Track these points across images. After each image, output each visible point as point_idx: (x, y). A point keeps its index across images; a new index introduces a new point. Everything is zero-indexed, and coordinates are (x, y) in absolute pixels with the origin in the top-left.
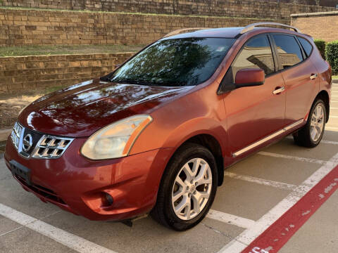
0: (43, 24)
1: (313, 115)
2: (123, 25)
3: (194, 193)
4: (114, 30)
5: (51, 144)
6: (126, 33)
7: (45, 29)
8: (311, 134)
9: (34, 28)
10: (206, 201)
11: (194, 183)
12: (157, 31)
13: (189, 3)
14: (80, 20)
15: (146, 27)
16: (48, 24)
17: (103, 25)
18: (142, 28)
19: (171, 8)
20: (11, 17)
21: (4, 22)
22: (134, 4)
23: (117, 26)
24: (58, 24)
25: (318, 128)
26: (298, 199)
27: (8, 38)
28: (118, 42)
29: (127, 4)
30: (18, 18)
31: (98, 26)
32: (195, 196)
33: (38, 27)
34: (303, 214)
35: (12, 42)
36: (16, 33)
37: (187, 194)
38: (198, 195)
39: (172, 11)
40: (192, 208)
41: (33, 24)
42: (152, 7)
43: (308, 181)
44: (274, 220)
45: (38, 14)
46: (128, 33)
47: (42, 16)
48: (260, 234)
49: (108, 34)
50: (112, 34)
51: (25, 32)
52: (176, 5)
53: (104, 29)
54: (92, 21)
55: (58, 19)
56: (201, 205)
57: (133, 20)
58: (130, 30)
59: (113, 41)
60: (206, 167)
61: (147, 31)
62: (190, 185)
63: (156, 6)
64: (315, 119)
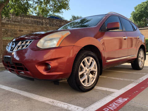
0: (26, 29)
1: (139, 55)
3: (89, 74)
5: (23, 44)
7: (27, 32)
8: (139, 63)
9: (22, 31)
10: (95, 79)
11: (89, 69)
14: (41, 29)
16: (28, 30)
20: (13, 26)
21: (11, 28)
24: (32, 30)
25: (142, 62)
26: (138, 84)
27: (11, 34)
30: (16, 27)
32: (90, 75)
33: (24, 31)
34: (141, 88)
35: (13, 36)
36: (15, 32)
37: (86, 73)
38: (91, 76)
40: (88, 82)
41: (22, 29)
43: (141, 79)
44: (128, 90)
45: (24, 26)
47: (26, 26)
48: (122, 94)
51: (18, 32)
55: (32, 28)
56: (92, 81)
60: (95, 63)
62: (87, 70)
64: (140, 57)
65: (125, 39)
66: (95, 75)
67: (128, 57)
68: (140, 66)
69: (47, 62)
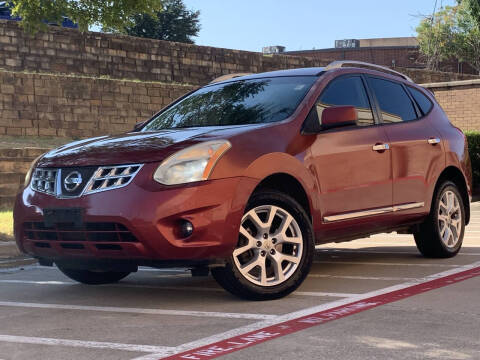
1: (441, 203)
2: (74, 99)
4: (56, 109)
6: (78, 115)
10: (295, 267)
12: (143, 114)
13: (204, 63)
15: (119, 105)
17: (31, 98)
18: (113, 107)
19: (166, 71)
22: (89, 60)
23: (60, 101)
25: (452, 228)
28: (62, 133)
29: (75, 60)
31: (22, 99)
39: (169, 78)
42: (127, 69)
46: (83, 116)
49: (42, 115)
50: (51, 117)
52: (177, 66)
53: (34, 105)
54: (10, 89)
57: (95, 91)
58: (86, 110)
59: (50, 131)
61: (123, 114)
63: (135, 65)
64: (445, 211)
65: (381, 151)
66: (296, 255)
67: (395, 209)
68: (445, 242)
69: (184, 217)
